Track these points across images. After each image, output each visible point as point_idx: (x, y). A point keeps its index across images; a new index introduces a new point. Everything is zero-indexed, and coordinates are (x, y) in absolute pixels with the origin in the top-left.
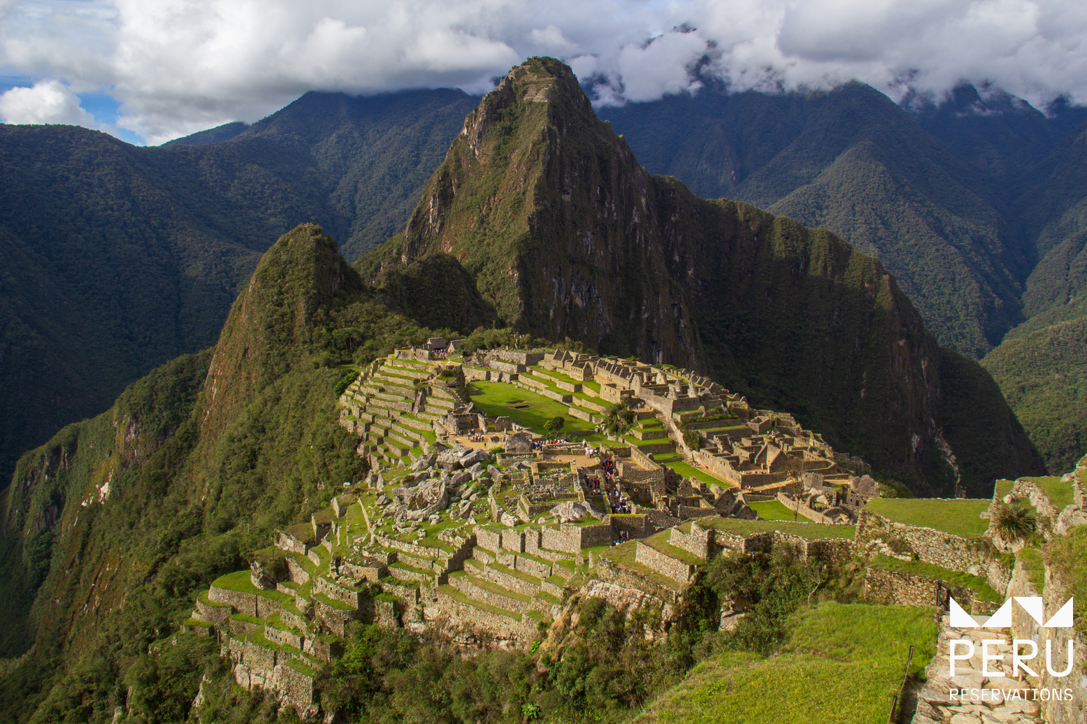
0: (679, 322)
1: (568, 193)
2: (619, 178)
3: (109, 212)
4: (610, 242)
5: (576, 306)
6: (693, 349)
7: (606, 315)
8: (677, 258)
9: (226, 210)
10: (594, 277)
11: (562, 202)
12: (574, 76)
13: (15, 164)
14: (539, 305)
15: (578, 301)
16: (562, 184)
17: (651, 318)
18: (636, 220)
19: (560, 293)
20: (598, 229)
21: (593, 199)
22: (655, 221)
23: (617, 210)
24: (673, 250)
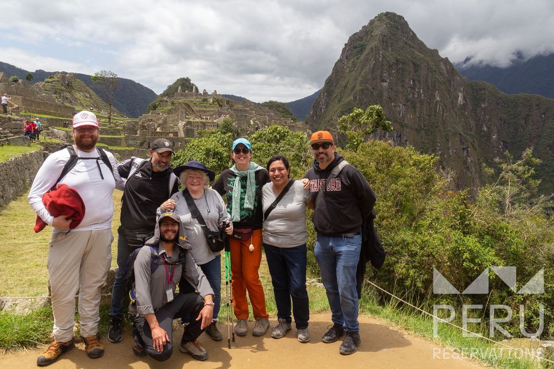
0: (467, 158)
1: (386, 82)
4: (418, 110)
6: (477, 175)
8: (485, 129)
10: (404, 130)
11: (382, 86)
12: (406, 22)
16: (382, 77)
17: (442, 154)
18: (438, 99)
20: (409, 103)
21: (407, 86)
22: (470, 107)
23: (424, 93)
24: (482, 124)
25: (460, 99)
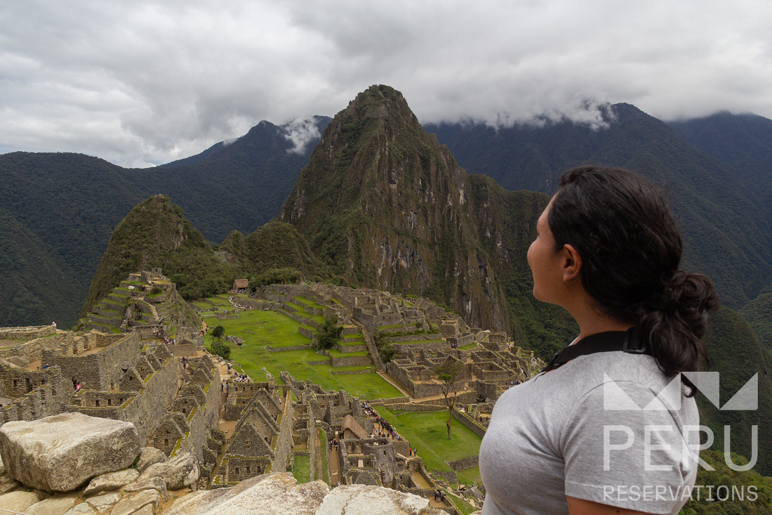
0: (485, 279)
1: (395, 183)
2: (437, 173)
3: (100, 213)
4: (429, 220)
5: (402, 267)
6: (497, 299)
7: (426, 274)
8: (489, 234)
9: (188, 212)
10: (416, 246)
11: (390, 189)
12: (404, 99)
13: (33, 180)
14: (367, 265)
15: (403, 263)
16: (390, 177)
17: (461, 276)
18: (451, 204)
19: (387, 257)
20: (420, 210)
21: (416, 188)
22: (471, 208)
23: (435, 197)
24: (485, 229)
25: (462, 198)
